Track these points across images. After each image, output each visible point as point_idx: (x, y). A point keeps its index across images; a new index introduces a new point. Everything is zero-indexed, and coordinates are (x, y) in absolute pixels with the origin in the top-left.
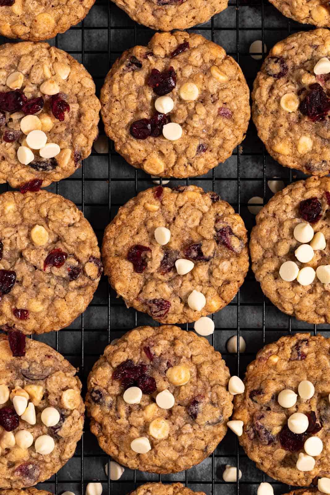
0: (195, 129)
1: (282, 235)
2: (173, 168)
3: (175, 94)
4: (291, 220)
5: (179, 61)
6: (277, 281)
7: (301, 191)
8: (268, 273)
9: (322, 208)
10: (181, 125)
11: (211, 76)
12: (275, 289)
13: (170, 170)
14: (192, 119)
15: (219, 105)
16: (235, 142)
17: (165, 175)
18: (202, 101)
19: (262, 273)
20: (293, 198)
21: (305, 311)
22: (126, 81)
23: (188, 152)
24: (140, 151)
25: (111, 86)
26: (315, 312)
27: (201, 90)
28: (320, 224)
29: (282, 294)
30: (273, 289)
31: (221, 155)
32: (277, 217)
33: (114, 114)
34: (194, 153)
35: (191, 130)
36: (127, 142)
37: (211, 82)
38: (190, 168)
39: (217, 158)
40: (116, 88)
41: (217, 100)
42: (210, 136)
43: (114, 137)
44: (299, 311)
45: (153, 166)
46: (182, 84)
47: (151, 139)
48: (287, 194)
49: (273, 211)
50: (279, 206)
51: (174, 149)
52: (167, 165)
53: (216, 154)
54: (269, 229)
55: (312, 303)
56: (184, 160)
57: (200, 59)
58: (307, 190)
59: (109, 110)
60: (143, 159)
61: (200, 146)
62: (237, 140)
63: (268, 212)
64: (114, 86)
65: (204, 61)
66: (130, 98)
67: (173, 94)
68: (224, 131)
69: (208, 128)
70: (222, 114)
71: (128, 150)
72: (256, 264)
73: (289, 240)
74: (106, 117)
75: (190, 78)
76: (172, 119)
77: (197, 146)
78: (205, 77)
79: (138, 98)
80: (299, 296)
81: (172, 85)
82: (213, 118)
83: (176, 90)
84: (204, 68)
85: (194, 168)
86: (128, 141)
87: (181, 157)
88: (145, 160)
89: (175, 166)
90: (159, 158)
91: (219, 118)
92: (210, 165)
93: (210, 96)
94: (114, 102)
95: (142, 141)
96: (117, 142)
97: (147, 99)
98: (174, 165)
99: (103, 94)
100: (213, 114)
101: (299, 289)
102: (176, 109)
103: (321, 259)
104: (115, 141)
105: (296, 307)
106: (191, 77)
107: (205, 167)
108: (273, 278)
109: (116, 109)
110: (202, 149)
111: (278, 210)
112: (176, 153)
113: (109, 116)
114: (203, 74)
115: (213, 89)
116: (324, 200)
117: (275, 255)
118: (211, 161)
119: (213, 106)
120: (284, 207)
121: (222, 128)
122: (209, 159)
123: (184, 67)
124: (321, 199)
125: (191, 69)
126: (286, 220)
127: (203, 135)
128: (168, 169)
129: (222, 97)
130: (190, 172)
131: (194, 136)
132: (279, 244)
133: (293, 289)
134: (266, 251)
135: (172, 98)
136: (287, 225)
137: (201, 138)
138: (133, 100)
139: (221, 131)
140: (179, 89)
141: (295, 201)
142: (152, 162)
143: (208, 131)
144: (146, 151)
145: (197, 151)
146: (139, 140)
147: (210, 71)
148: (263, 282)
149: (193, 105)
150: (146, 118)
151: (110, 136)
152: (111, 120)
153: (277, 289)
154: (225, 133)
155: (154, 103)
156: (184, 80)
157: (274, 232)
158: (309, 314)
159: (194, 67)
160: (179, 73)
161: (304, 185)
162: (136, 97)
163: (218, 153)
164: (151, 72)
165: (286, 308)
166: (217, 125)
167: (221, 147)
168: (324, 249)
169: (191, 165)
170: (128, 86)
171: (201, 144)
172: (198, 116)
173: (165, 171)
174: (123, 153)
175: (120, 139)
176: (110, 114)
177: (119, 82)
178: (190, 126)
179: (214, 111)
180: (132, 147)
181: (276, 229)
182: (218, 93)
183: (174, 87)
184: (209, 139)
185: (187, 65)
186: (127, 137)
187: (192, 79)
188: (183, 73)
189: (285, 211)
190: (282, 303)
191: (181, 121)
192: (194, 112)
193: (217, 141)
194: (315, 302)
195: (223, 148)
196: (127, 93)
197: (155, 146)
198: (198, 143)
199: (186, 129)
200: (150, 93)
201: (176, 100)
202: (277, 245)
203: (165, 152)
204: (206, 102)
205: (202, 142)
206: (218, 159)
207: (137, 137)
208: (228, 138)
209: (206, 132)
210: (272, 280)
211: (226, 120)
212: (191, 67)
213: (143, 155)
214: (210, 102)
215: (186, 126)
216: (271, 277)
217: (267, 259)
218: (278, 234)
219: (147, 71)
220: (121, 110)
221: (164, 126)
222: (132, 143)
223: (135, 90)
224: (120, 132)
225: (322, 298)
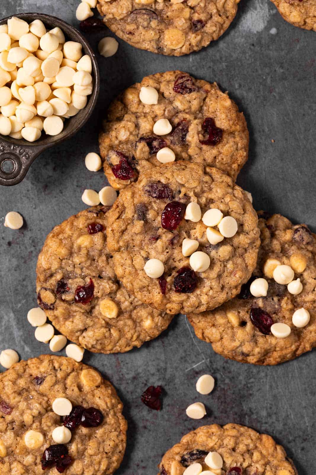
0: (39, 402)
1: (222, 265)
2: (73, 370)
3: (48, 442)
4: (207, 278)
5: (34, 472)
6: (241, 223)
7: (189, 304)
8: (247, 233)
9: (174, 280)
10: (52, 410)
11: (7, 448)
12: (246, 215)
13: (77, 370)
14: (40, 413)
15: (9, 418)
16: (5, 377)
17: (82, 366)
18: (24, 427)
19: (253, 235)
20: (199, 299)
21: (224, 184)
22: (91, 469)
23: (54, 381)
24: (100, 398)
25: (107, 469)
26: (213, 180)
27: (21, 438)
28: (181, 265)
29: (241, 208)
30: (248, 216)
31: (22, 368)
32: (221, 285)
33: (113, 440)
34: (48, 379)
35: (44, 402)
36: (110, 410)
37: (9, 442)
38: (56, 365)
39: (27, 367)
40: (104, 465)
41: (9, 423)
42: (27, 390)
43: (120, 418)
44: (229, 186)
45: (91, 379)
46: (39, 449)
47: (85, 405)
48: (203, 305)
49: (222, 292)
50: (215, 295)
51: (66, 388)
52: (78, 375)
53: (27, 370)
54: (232, 276)
55: (214, 190)
56: (60, 375)
57: (13, 468)
58: (181, 303)
59: (117, 446)
60: (99, 389)
61: (40, 384)
62: (2, 378)
63: (227, 293)
64: (105, 468)
65: (10, 465)
66: (93, 452)
67: (50, 442)
68: (12, 391)
69: (27, 399)
70: (8, 408)
71: (111, 402)
72: (255, 246)
73: (217, 259)
74: (122, 441)
75: (29, 453)
76: (58, 418)
77: (43, 385)
78: (13, 449)
79: (85, 449)
80: (224, 201)
81: (49, 452)
82: (19, 407)
83: (46, 446)
84: (12, 459)
85: (53, 365)
86: (108, 410)
87: (62, 378)
88: (98, 387)
89: (70, 371)
90: (83, 385)
91: (13, 405)
92: (36, 362)
93: (15, 430)
94: (109, 452)
95: (95, 406)
96: (119, 412)
97: (77, 446)
98: (71, 373)
99: (118, 463)
100: (18, 411)
101: (222, 207)
102: (52, 428)
103: (190, 230)
104: (120, 414)
105: (230, 190)
106: (27, 454)
107: (42, 361)
108: (244, 227)
109: (110, 445)
110: (39, 380)
111: (217, 292)
112: (65, 385)
113: (118, 440)
114: (15, 453)
115: (10, 435)
116: (169, 286)
117: (234, 248)
118: (34, 365)
119: (15, 419)
120: (211, 293)
121: (13, 394)
122: (35, 368)
123: (31, 465)
124: (171, 289)
125: (25, 461)
126: (213, 279)
127: (33, 393)
128: (78, 371)
129: (3, 425)
130: (58, 362)
131: (42, 395)
132: (227, 258)
133: (228, 208)
134: (242, 256)
135: (52, 439)
136: (213, 274)
137: (36, 391)
138: (90, 449)
139: (15, 392)
140: (43, 445)
141: (198, 295)
142: (92, 383)
143: (28, 396)
144: (94, 396)
145: (44, 380)
146: (97, 408)
147: (7, 453)
148: (255, 225)
149: (34, 426)
150: (83, 428)
151: (124, 420)
152: (118, 436)
153: (244, 214)
154: (12, 389)
155: (71, 439)
156: (35, 453)
157: (228, 272)
158: (220, 180)
159: (21, 462)
160: (38, 461)
161: (183, 308)
162: (86, 451)
163: (25, 371)
164: (65, 471)
165: (240, 193)
166: (17, 399)
167: (20, 376)
168: (185, 238)
169: (54, 367)
170: (91, 464)
171: (39, 386)
172: (33, 414)
173: (81, 369)
174: (117, 400)
175: (115, 414)
176: (117, 441)
177: (98, 470)
178: (43, 407)
179: (15, 414)
180: (106, 403)
181: (225, 274)
182: (6, 430)
183: (47, 449)
184: (29, 387)
185: (28, 466)
186: (107, 414)
187: (26, 451)
188: (33, 460)
189: (211, 288)
190: (243, 199)
191: (51, 414)
192: (35, 419)
193: (22, 383)
194: (210, 189)
195: (18, 374)
196: (94, 457)
197: (84, 397)
198: (41, 387)
199: (49, 405)
200: (72, 450)
201: (49, 436)
202: (230, 257)
203: (76, 389)
204: (21, 425)
205: (37, 387)
206: (27, 365)
207: (98, 411)
208: (11, 383)
209: (30, 396)
210: (246, 224)
211: (7, 401)
212: (25, 463)
213: (97, 392)
214: (17, 423)
215: (47, 407)
216: (246, 228)
217: (244, 247)
218: (225, 268)
219: (68, 472)
220: (105, 443)
221: (68, 414)
222: (105, 407)
223: (86, 458)
224: (113, 422)
225: (203, 192)
